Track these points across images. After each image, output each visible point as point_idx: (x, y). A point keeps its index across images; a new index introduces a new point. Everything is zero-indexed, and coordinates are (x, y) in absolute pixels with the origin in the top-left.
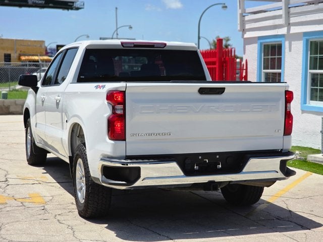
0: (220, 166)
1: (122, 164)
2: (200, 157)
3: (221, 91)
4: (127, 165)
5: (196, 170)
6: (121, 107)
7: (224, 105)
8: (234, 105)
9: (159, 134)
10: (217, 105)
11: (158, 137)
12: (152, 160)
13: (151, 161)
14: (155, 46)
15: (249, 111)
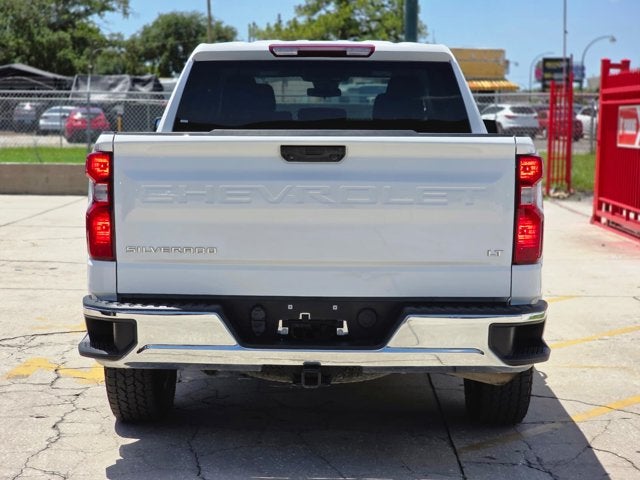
0: (345, 329)
1: (103, 313)
2: (290, 307)
3: (337, 153)
4: (115, 315)
5: (284, 336)
6: (103, 187)
7: (343, 186)
8: (370, 186)
9: (188, 249)
10: (325, 185)
11: (186, 256)
12: (165, 307)
13: (161, 307)
14: (348, 53)
15: (411, 203)
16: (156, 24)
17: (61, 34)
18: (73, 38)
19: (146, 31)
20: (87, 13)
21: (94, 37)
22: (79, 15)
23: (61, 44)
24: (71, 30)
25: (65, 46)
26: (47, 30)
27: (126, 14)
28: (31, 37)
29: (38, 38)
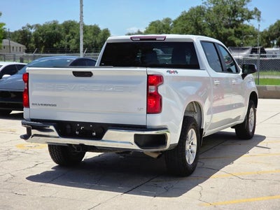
0: (95, 134)
2: (78, 125)
16: (276, 24)
17: (230, 29)
18: (235, 31)
19: (271, 28)
20: (242, 20)
21: (245, 30)
22: (239, 21)
23: (230, 34)
24: (235, 28)
25: (231, 35)
26: (224, 29)
27: (259, 20)
28: (217, 31)
29: (220, 32)
